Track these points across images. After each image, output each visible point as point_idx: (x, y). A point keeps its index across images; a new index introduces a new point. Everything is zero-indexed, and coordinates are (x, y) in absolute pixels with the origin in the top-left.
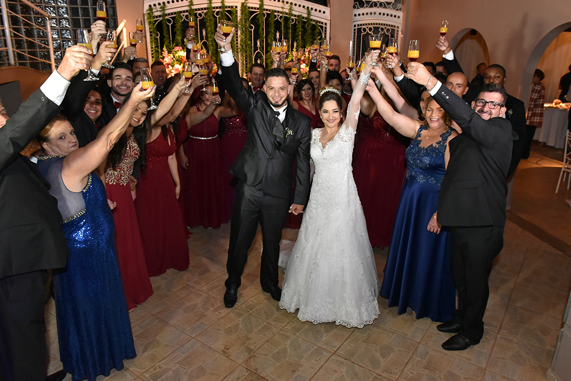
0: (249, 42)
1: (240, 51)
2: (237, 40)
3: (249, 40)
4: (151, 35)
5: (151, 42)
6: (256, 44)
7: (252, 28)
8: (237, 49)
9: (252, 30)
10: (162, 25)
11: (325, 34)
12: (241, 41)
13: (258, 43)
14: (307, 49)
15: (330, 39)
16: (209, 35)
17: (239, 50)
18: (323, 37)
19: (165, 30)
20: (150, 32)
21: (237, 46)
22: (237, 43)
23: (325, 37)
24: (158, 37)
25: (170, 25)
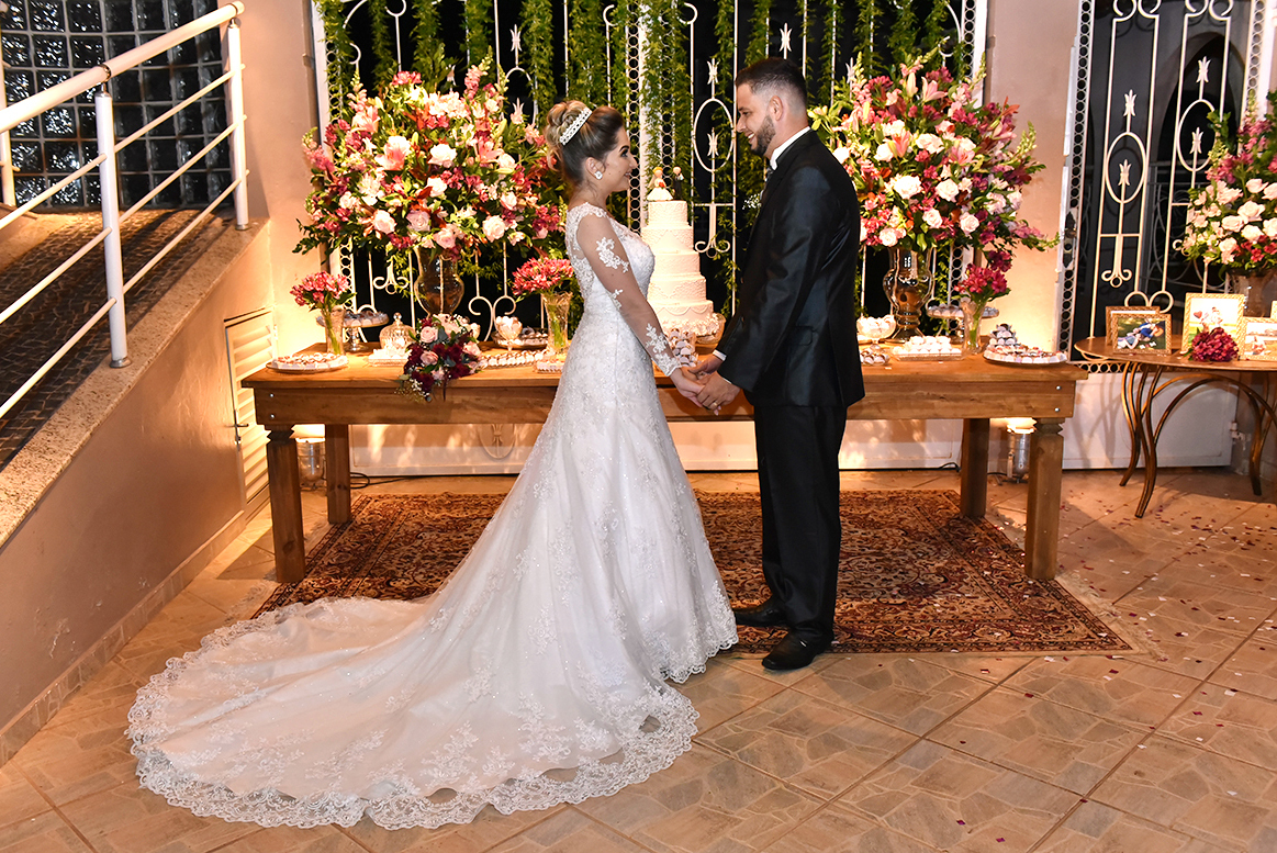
0: (680, 67)
1: (646, 100)
2: (634, 63)
3: (679, 60)
4: (331, 58)
5: (332, 81)
6: (703, 73)
7: (688, 14)
8: (633, 97)
9: (691, 23)
10: (370, 20)
11: (970, 26)
12: (651, 64)
13: (713, 71)
14: (909, 65)
15: (988, 43)
16: (534, 49)
17: (641, 98)
18: (961, 37)
19: (379, 35)
20: (330, 46)
21: (634, 86)
22: (634, 75)
23: (969, 37)
24: (357, 62)
25: (397, 16)
